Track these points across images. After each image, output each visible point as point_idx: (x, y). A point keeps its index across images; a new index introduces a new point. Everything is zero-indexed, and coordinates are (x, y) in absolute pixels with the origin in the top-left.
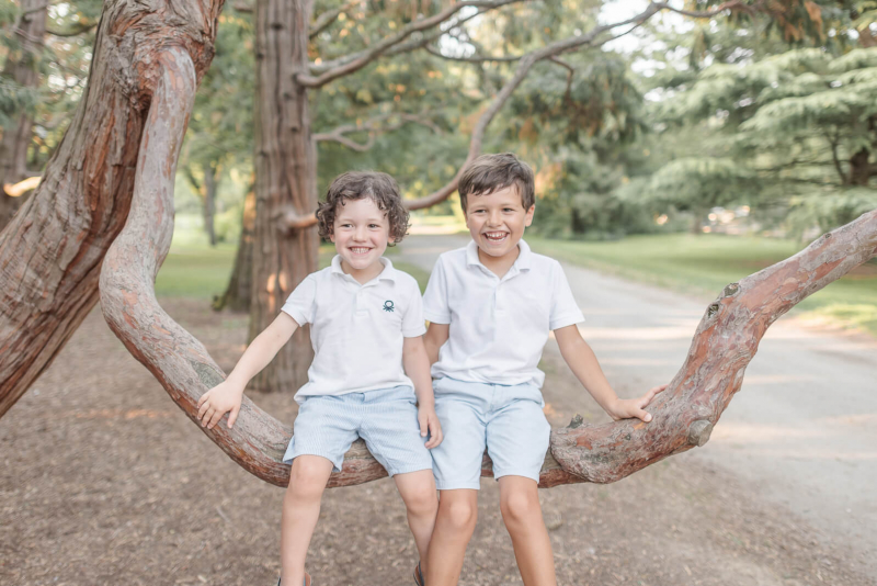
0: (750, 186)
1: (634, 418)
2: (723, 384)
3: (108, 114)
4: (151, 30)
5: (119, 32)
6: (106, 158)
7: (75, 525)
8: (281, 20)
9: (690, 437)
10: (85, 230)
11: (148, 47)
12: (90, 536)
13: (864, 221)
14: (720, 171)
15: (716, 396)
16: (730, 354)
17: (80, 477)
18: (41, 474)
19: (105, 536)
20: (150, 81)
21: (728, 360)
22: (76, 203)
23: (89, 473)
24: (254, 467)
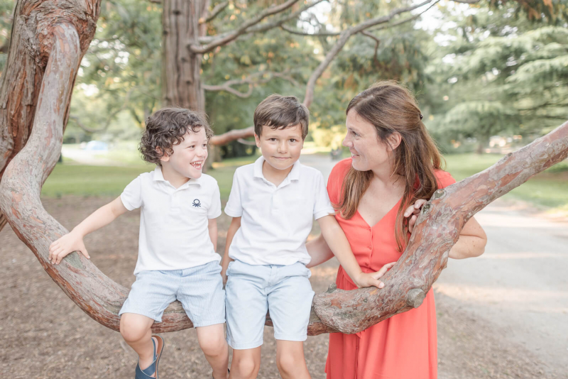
0: (514, 120)
1: (372, 286)
2: (432, 262)
3: (22, 70)
4: (48, 12)
5: (26, 13)
6: (21, 100)
7: (23, 353)
8: (180, 8)
9: (408, 301)
10: (9, 150)
11: (46, 23)
12: (32, 361)
13: (536, 144)
14: (492, 110)
15: (427, 271)
16: (437, 240)
17: (33, 319)
18: (7, 317)
19: (41, 362)
20: (47, 47)
21: (436, 245)
22: (3, 131)
23: (39, 317)
24: (99, 318)
